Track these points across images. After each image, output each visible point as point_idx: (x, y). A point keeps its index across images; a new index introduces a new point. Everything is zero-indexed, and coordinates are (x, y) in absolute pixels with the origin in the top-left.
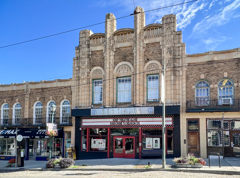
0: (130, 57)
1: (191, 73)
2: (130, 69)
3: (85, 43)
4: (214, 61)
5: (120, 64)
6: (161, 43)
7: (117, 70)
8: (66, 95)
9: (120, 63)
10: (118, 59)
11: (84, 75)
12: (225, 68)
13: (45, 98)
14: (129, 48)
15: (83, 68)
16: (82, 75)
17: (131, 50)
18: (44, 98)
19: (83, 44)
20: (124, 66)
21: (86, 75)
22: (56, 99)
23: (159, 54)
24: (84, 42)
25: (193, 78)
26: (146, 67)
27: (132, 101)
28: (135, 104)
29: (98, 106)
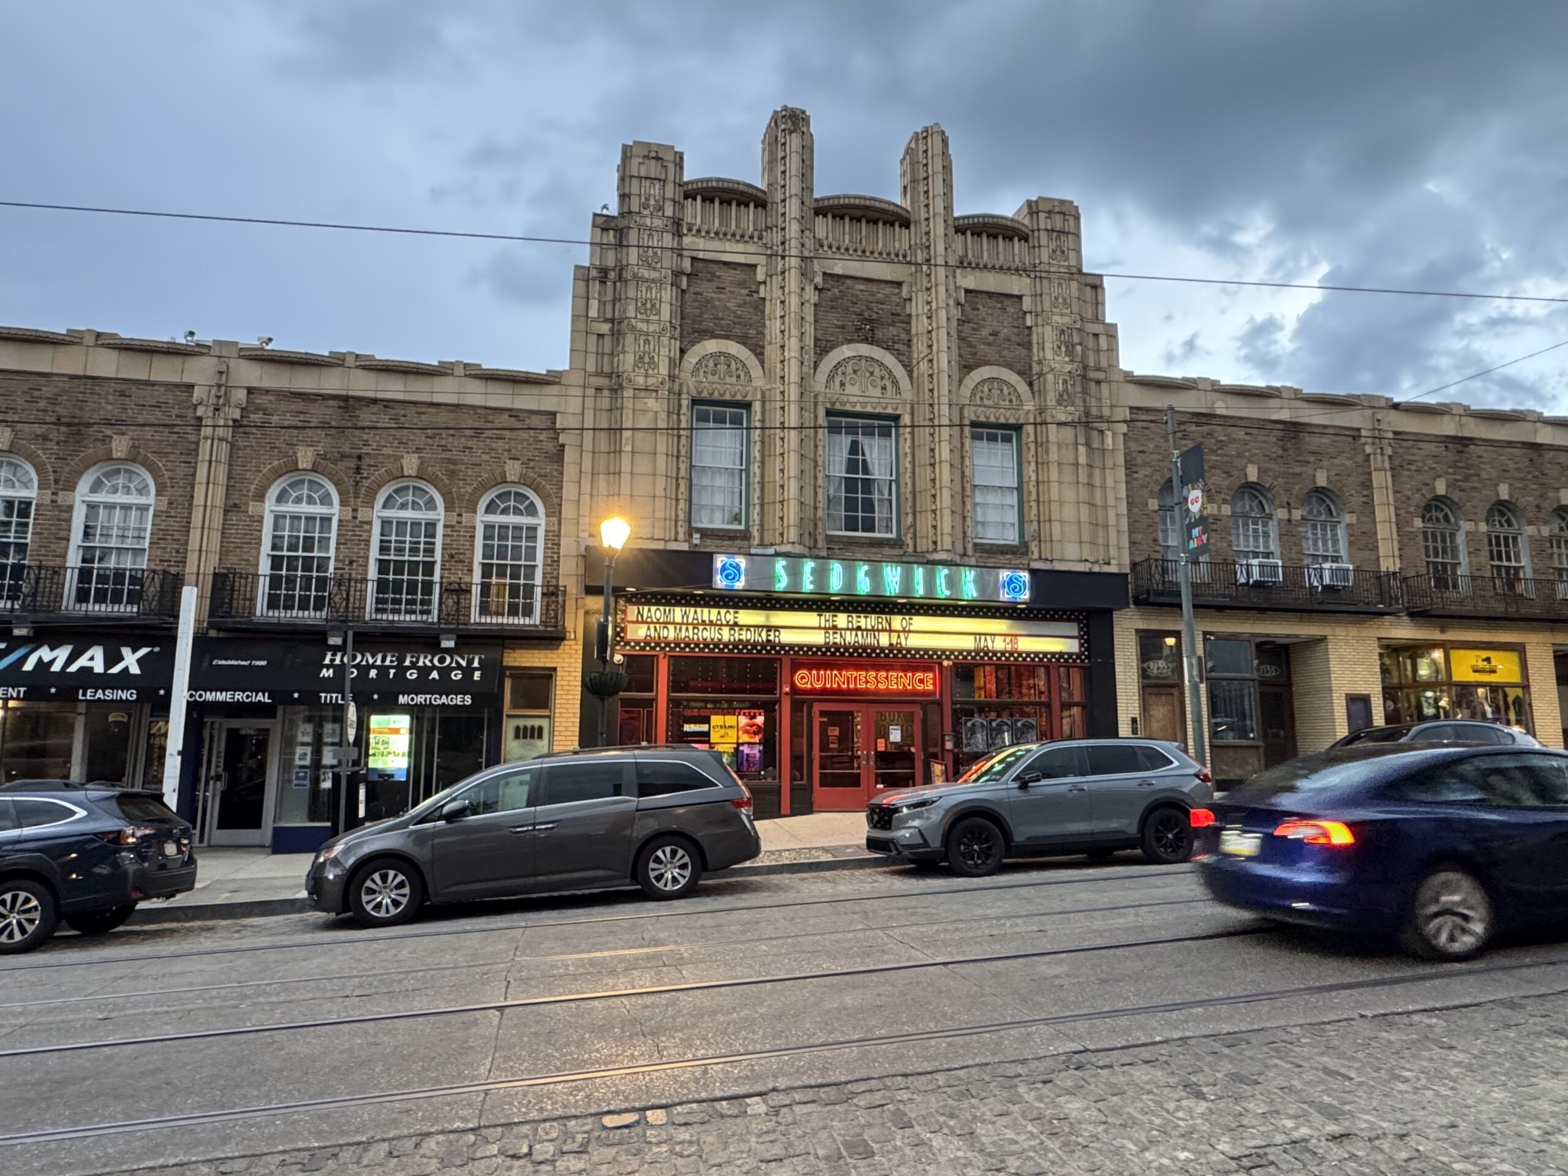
0: (893, 331)
1: (1141, 449)
2: (895, 383)
3: (661, 208)
4: (1215, 416)
5: (846, 351)
6: (1027, 303)
7: (831, 377)
8: (519, 462)
9: (845, 348)
10: (837, 327)
11: (650, 372)
12: (1249, 450)
13: (366, 461)
14: (888, 290)
15: (647, 334)
16: (635, 365)
17: (895, 298)
18: (359, 457)
19: (646, 212)
20: (863, 362)
21: (663, 370)
22: (452, 474)
23: (1019, 345)
24: (652, 202)
25: (1148, 471)
26: (966, 391)
27: (909, 536)
28: (928, 552)
29: (726, 543)
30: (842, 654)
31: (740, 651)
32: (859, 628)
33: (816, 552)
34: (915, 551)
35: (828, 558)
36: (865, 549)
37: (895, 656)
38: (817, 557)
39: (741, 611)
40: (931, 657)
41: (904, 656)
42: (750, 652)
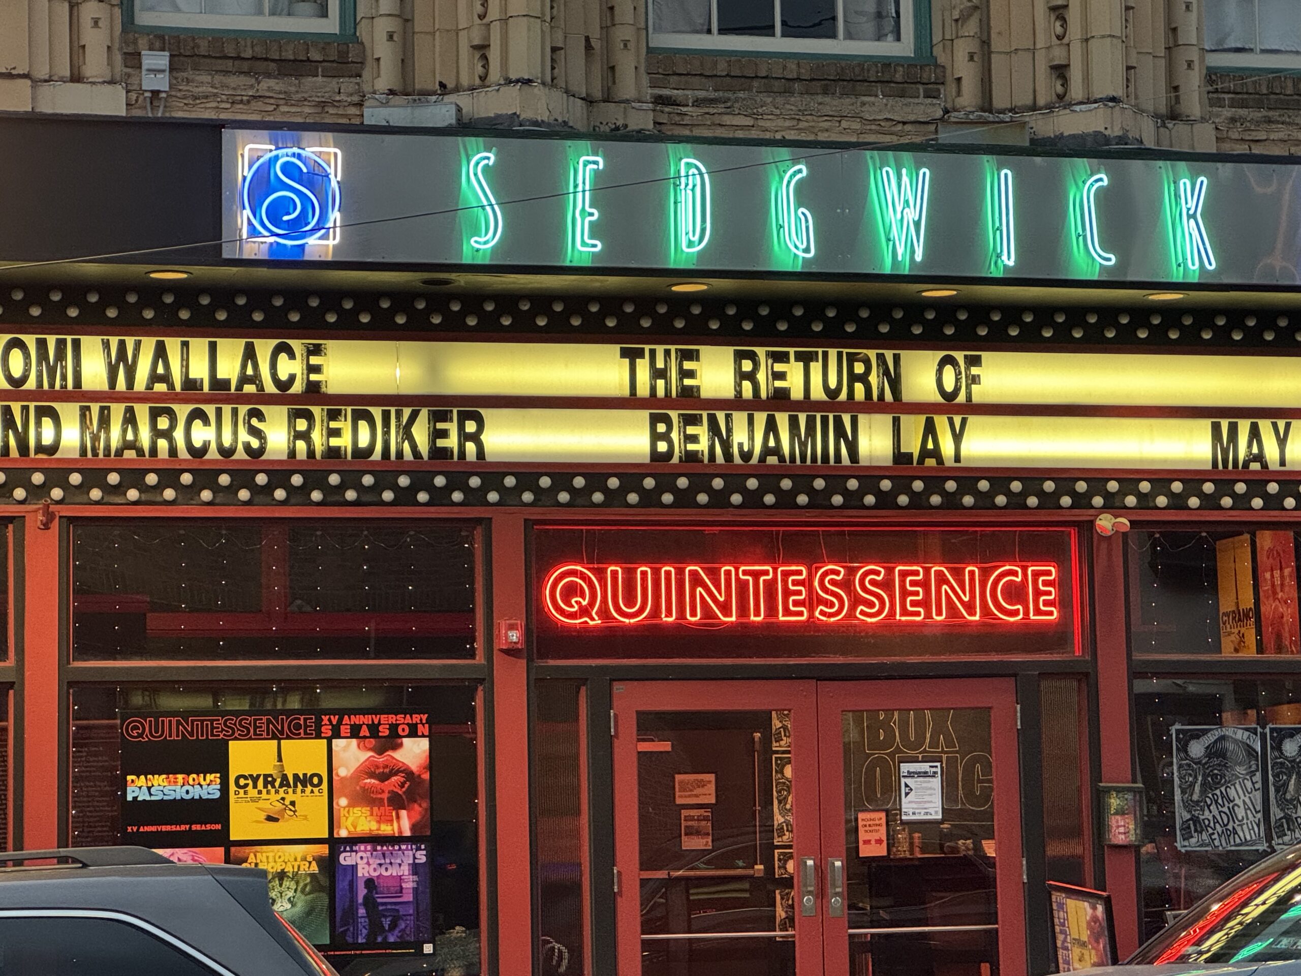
27: (962, 49)
28: (1034, 108)
29: (267, 84)
30: (719, 499)
31: (333, 495)
32: (780, 399)
33: (613, 115)
34: (987, 105)
35: (660, 136)
36: (796, 102)
37: (918, 502)
38: (619, 134)
39: (331, 345)
40: (1049, 501)
41: (952, 502)
42: (369, 497)
